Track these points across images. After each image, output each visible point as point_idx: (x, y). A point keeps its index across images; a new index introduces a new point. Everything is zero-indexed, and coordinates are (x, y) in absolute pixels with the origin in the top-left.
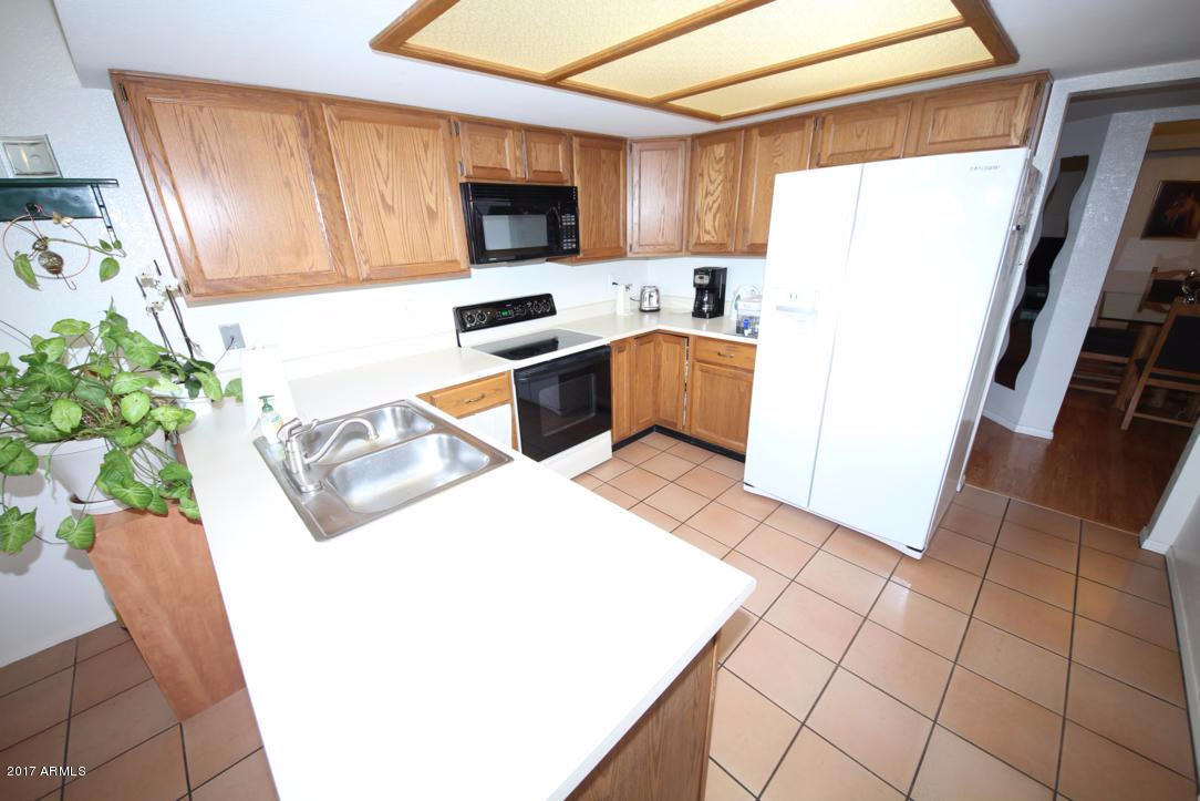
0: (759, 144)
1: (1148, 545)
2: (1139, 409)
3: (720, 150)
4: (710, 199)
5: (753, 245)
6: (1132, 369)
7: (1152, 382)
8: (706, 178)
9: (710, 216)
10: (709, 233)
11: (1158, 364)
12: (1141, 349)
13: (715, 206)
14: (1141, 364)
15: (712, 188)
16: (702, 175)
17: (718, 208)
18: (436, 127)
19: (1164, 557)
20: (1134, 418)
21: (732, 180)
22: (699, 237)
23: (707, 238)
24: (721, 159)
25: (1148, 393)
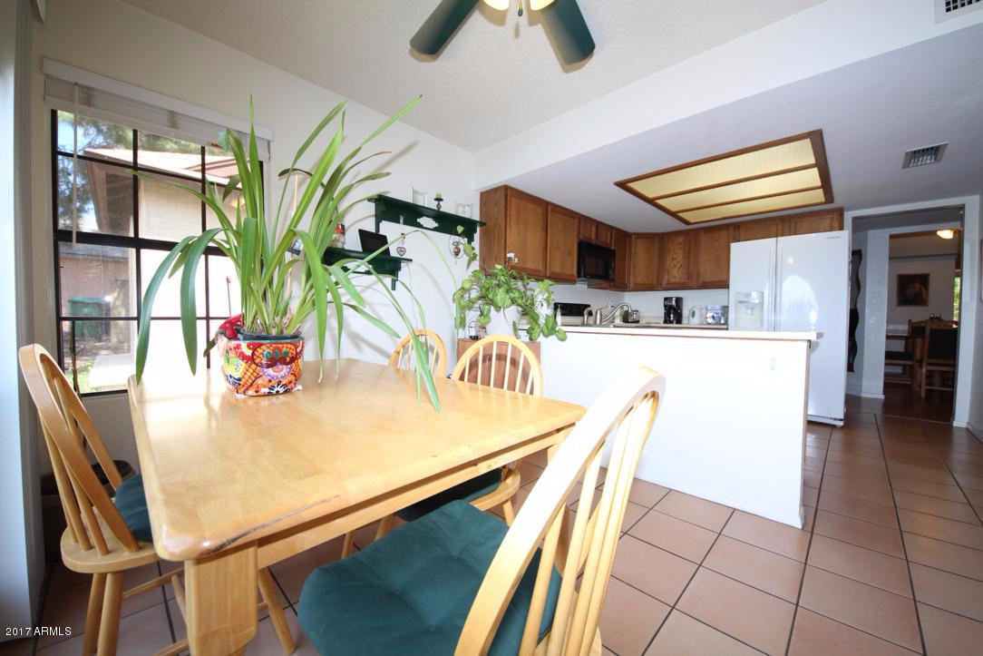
0: (703, 237)
1: (955, 424)
2: (927, 384)
3: (680, 239)
4: (675, 262)
5: (703, 283)
6: (917, 364)
7: (930, 368)
8: (672, 252)
9: (676, 270)
10: (675, 277)
11: (929, 357)
12: (918, 355)
13: (678, 265)
14: (920, 362)
15: (675, 256)
16: (669, 250)
17: (681, 266)
18: (575, 218)
19: (967, 429)
20: (927, 390)
21: (689, 253)
22: (668, 280)
23: (674, 280)
24: (681, 243)
25: (930, 375)
